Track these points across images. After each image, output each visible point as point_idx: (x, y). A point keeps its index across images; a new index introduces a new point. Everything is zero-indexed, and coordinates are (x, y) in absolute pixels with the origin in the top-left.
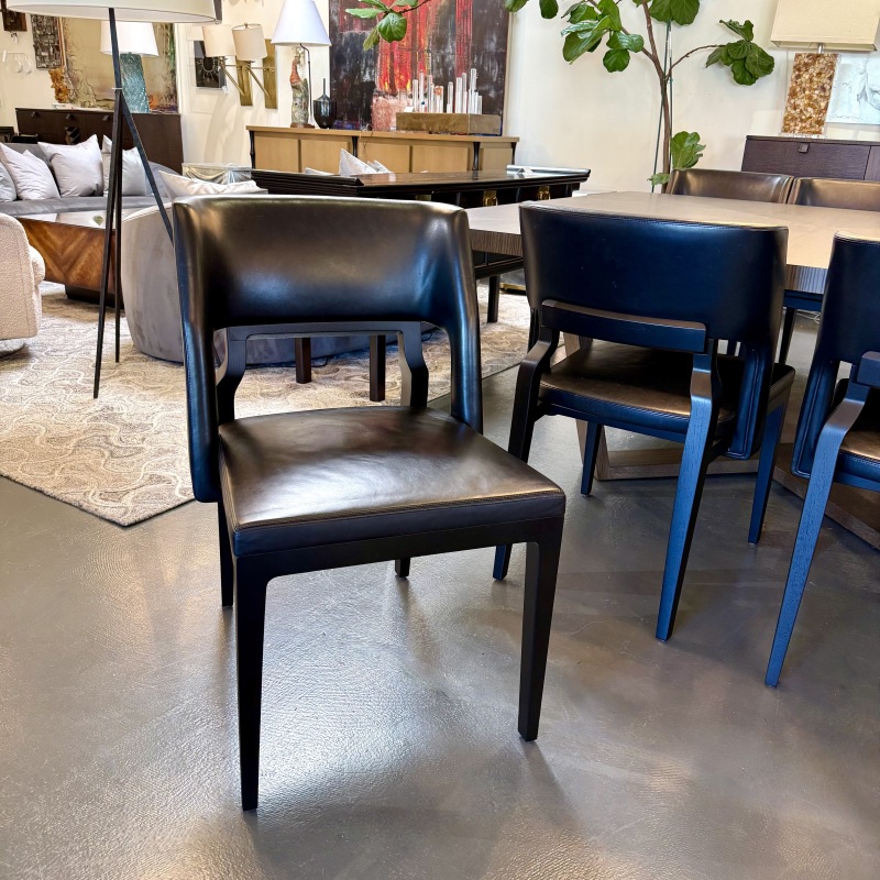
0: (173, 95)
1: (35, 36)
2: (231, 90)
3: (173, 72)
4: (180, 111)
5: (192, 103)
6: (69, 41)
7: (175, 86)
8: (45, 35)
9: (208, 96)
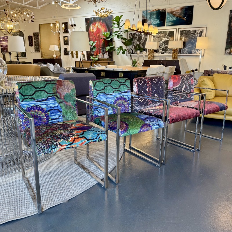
0: (60, 56)
1: (35, 47)
2: (70, 55)
3: (60, 53)
4: (61, 58)
5: (63, 57)
6: (42, 48)
7: (61, 55)
8: (37, 47)
9: (66, 56)
